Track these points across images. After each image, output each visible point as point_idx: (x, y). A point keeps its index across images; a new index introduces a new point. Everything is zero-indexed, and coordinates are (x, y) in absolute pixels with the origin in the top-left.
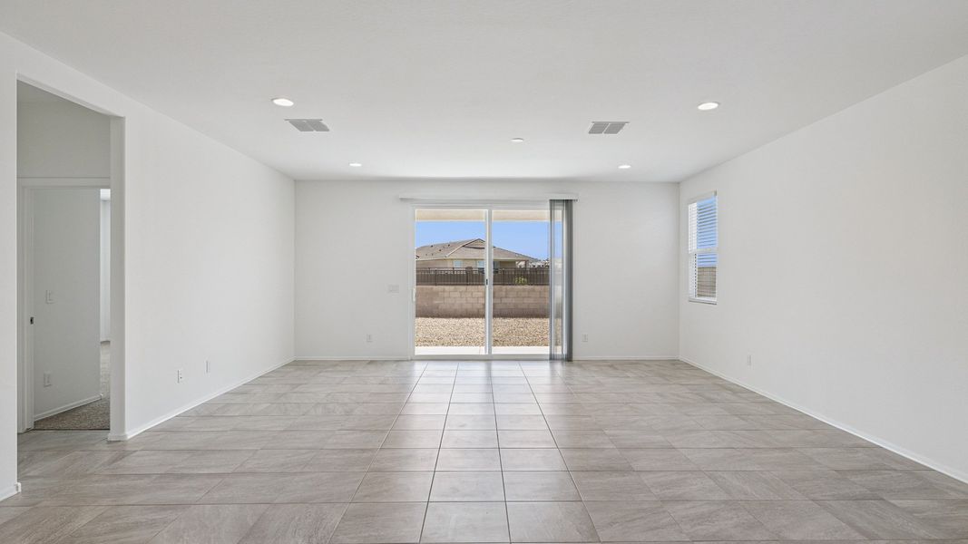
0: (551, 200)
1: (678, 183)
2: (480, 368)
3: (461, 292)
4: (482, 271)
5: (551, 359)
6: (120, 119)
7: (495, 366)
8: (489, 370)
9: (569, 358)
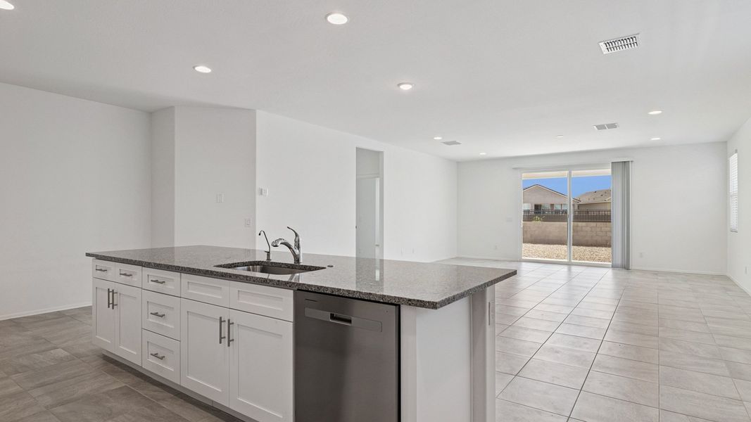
0: (612, 163)
1: (725, 143)
2: (564, 269)
3: (591, 228)
4: (566, 212)
5: (612, 267)
6: (382, 152)
7: (574, 269)
8: (569, 270)
9: (626, 267)
